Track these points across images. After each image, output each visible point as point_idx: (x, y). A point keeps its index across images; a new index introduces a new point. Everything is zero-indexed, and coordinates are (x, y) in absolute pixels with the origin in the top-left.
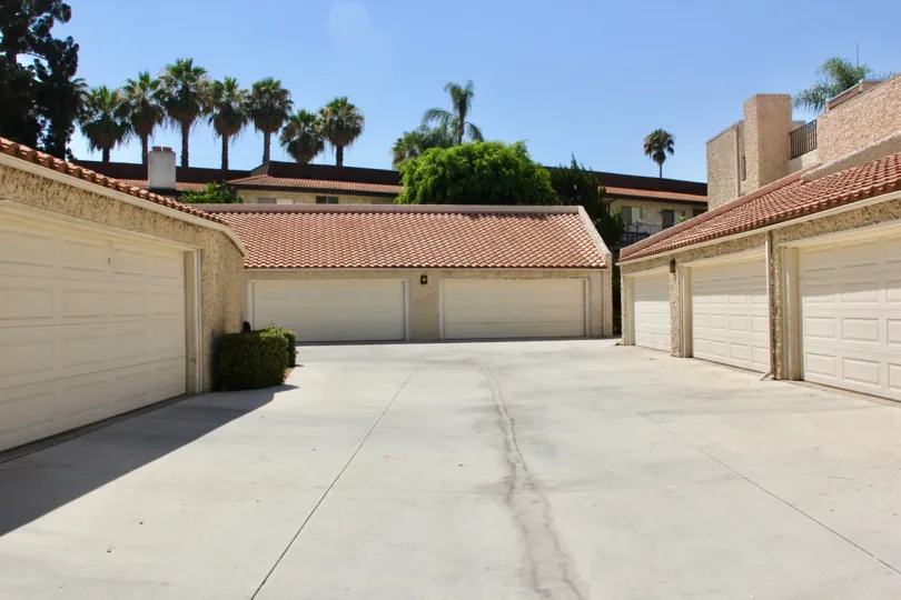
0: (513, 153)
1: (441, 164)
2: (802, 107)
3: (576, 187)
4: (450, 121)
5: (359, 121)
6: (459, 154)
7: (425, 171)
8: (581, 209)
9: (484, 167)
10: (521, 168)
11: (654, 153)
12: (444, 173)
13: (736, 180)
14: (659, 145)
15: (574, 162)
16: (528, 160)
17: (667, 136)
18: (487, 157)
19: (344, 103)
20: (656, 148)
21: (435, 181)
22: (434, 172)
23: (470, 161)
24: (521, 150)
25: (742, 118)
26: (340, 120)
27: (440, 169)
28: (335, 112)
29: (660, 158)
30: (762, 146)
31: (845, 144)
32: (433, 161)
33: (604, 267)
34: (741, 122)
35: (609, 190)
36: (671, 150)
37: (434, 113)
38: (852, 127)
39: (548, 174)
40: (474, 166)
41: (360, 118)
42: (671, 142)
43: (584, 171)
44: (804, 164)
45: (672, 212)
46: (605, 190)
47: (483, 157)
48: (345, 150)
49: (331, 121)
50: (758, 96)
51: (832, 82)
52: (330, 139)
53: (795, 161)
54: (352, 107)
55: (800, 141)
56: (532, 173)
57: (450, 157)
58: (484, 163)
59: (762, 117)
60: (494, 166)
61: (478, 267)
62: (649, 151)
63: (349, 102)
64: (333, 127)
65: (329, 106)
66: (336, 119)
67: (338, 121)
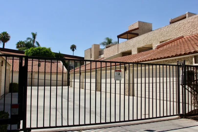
0: (48, 50)
1: (34, 51)
2: (101, 45)
3: (59, 57)
4: (32, 40)
5: (9, 37)
6: (37, 49)
7: (30, 52)
8: (61, 61)
9: (42, 52)
10: (50, 53)
11: (72, 49)
12: (34, 53)
13: (90, 58)
14: (73, 48)
15: (59, 52)
16: (51, 51)
17: (75, 46)
18: (43, 50)
19: (6, 33)
20: (72, 48)
21: (32, 54)
22: (32, 52)
23: (40, 51)
24: (50, 49)
25: (91, 47)
26: (4, 36)
27: (33, 52)
28: (3, 35)
29: (73, 50)
30: (95, 53)
31: (108, 54)
32: (32, 50)
33: (66, 73)
34: (91, 48)
35: (66, 58)
36: (76, 49)
37: (28, 38)
38: (109, 52)
39: (55, 54)
40: (40, 52)
42: (76, 47)
43: (61, 54)
44: (101, 57)
45: (77, 62)
46: (65, 58)
47: (42, 50)
48: (5, 43)
49: (3, 37)
50: (94, 44)
51: (107, 41)
52: (2, 41)
53: (100, 56)
54: (8, 34)
55: (101, 53)
56: (52, 54)
57: (36, 50)
58: (43, 51)
59: (95, 48)
60: (44, 52)
61: (42, 72)
62: (71, 49)
63: (7, 33)
64: (3, 38)
65: (2, 33)
66: (3, 36)
67: (4, 37)
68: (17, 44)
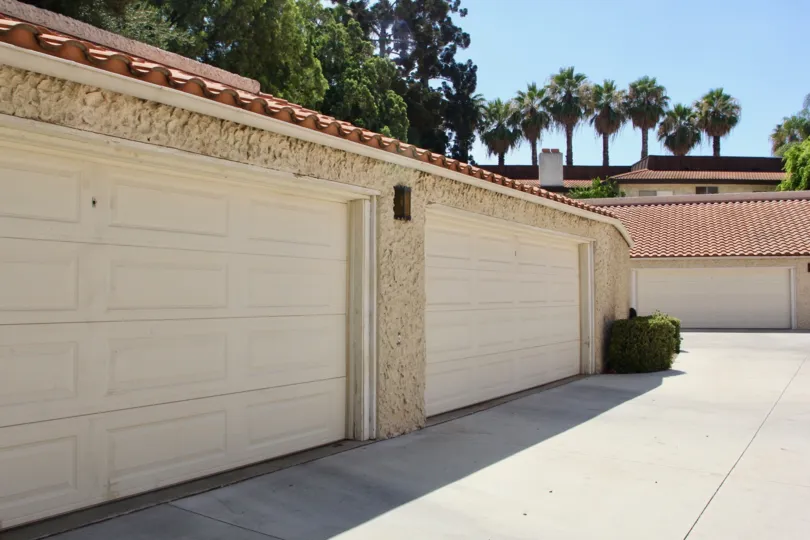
5: (735, 111)
19: (719, 94)
26: (716, 111)
28: (710, 104)
41: (737, 107)
48: (722, 140)
49: (707, 112)
52: (707, 131)
54: (727, 97)
63: (725, 92)
64: (709, 119)
65: (704, 98)
66: (711, 110)
67: (714, 112)
68: (775, 136)
